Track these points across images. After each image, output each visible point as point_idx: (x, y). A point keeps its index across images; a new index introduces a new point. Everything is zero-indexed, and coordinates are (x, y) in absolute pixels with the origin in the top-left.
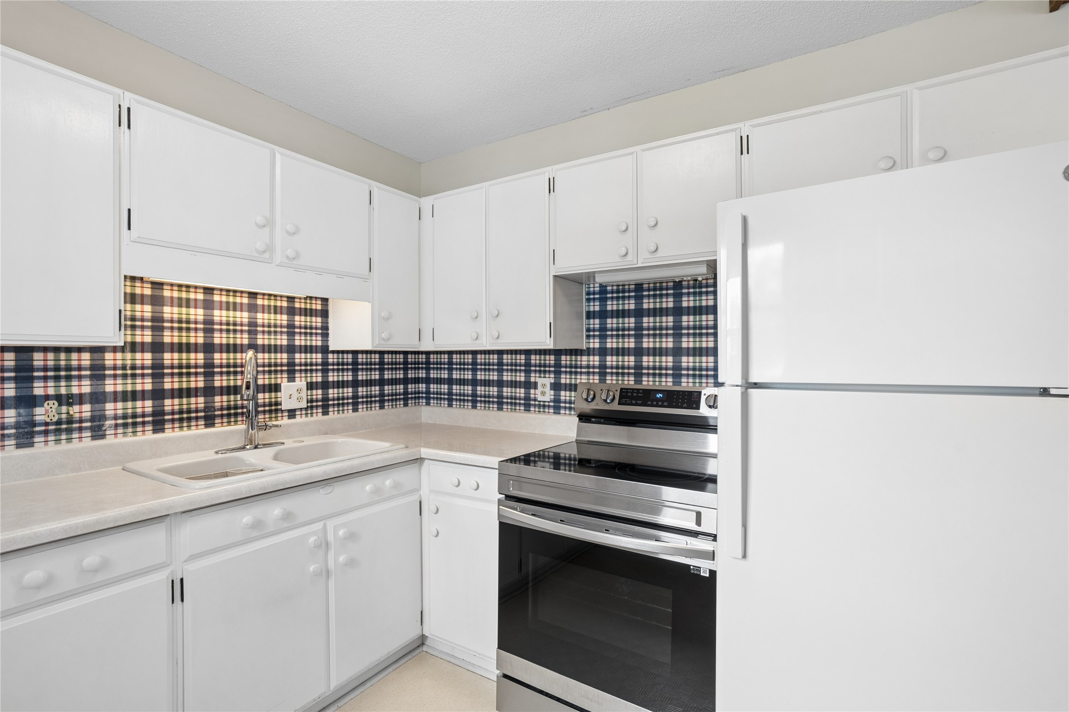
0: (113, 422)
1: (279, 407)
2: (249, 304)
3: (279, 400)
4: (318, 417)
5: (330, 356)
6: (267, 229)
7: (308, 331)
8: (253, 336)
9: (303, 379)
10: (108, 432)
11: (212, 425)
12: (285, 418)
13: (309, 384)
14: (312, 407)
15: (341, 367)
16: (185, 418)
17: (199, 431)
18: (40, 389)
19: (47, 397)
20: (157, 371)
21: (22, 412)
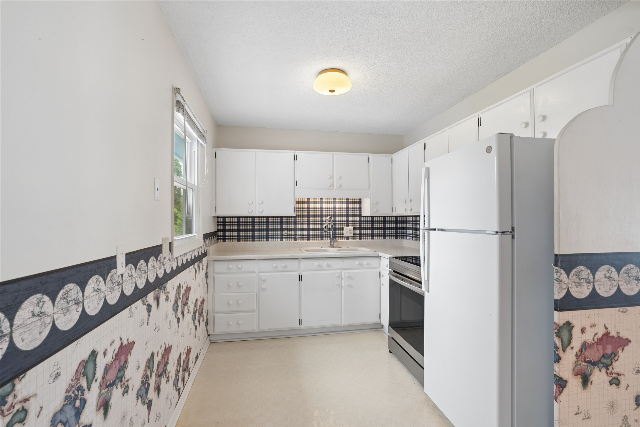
0: (298, 236)
1: (343, 235)
2: (334, 201)
3: (343, 233)
4: (357, 240)
5: (362, 218)
6: (331, 179)
7: (354, 209)
8: (335, 212)
9: (352, 226)
10: (297, 239)
11: (323, 240)
12: (346, 240)
13: (354, 228)
14: (355, 236)
15: (366, 222)
16: (315, 237)
17: (319, 241)
18: (284, 227)
19: (285, 229)
20: (309, 223)
21: (281, 232)
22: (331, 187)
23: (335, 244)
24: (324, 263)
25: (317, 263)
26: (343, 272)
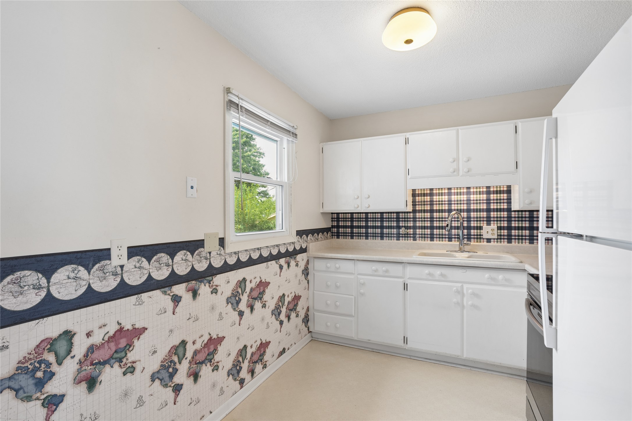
0: (418, 236)
1: (482, 237)
2: (467, 192)
3: (482, 233)
4: (505, 243)
5: (513, 213)
6: (455, 163)
7: (499, 201)
8: (469, 205)
9: (495, 225)
10: (417, 239)
11: (451, 241)
12: (485, 242)
13: (499, 228)
14: (501, 239)
15: (521, 219)
16: (441, 237)
17: (446, 242)
18: (401, 224)
19: (402, 227)
20: (432, 219)
21: (397, 230)
22: (455, 173)
23: (467, 248)
24: (437, 271)
25: (427, 270)
26: (465, 286)
